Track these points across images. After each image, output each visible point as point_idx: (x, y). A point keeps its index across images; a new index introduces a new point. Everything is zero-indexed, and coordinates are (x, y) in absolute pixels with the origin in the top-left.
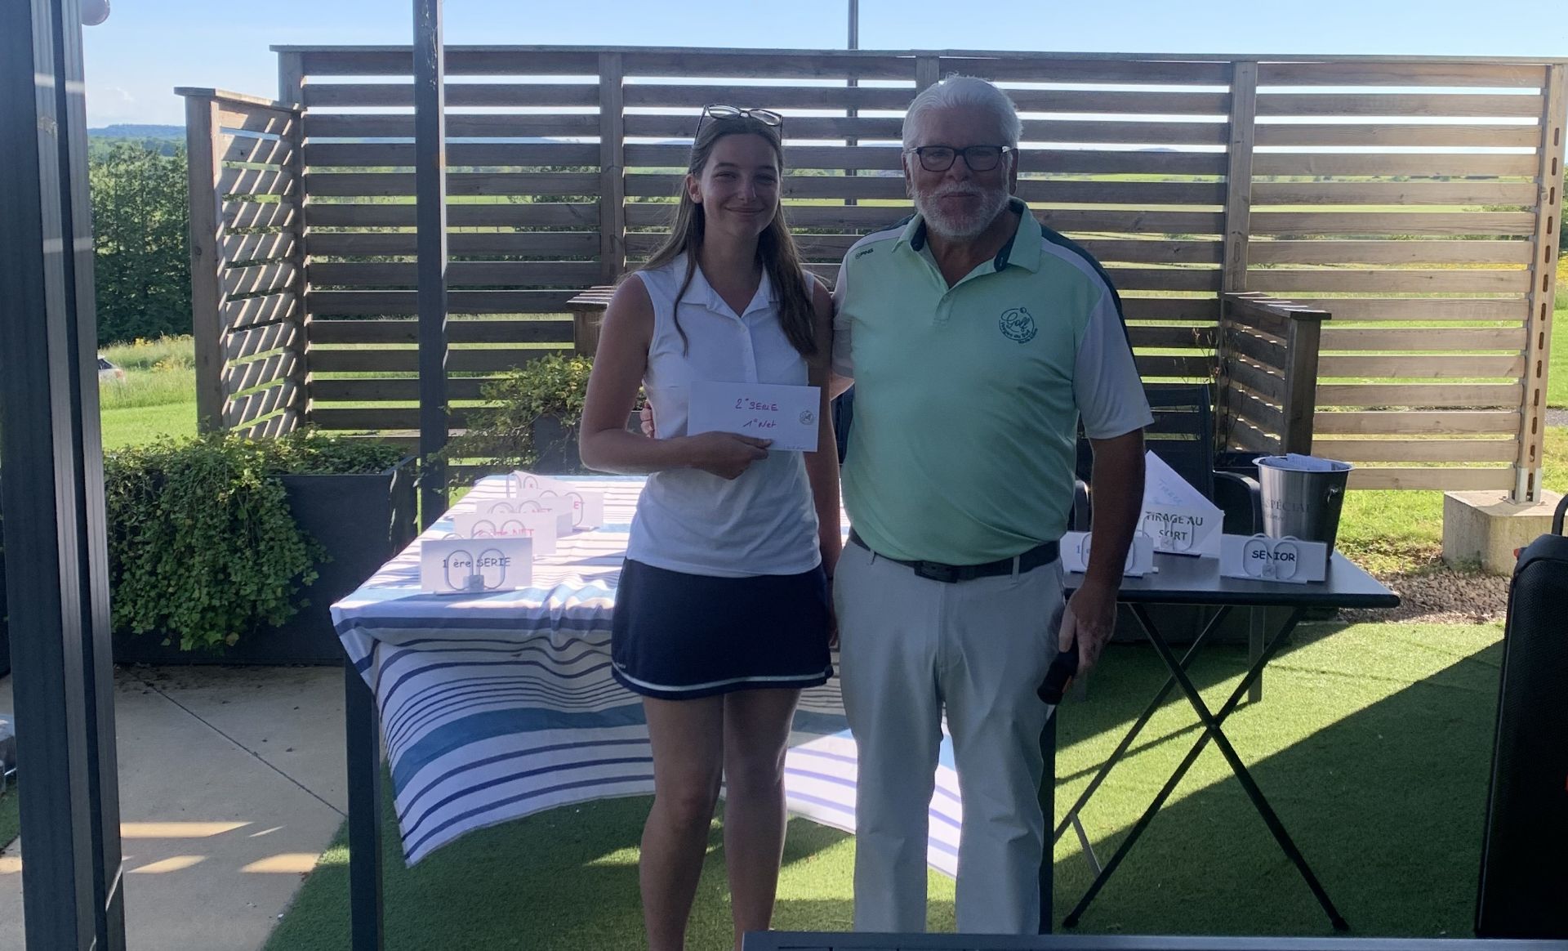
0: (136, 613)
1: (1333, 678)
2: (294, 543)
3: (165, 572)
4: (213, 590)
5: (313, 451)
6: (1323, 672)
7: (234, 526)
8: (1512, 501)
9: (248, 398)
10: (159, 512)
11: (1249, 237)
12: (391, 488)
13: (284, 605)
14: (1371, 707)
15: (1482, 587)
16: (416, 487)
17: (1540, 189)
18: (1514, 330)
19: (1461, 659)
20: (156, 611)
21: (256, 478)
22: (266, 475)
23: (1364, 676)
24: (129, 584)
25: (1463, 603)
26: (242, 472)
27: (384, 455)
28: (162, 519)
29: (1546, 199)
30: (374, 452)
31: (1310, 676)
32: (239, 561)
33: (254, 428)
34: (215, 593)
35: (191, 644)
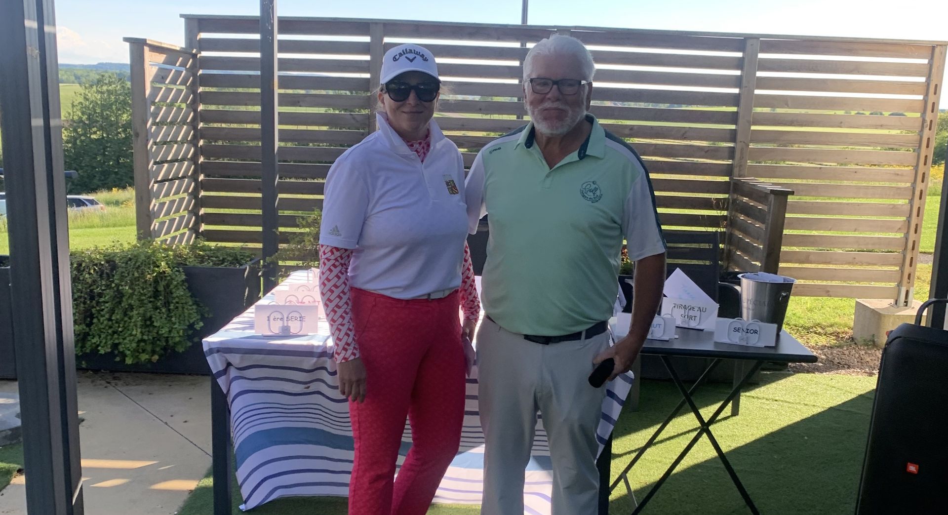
0: (101, 342)
1: (782, 404)
2: (191, 306)
3: (117, 319)
5: (201, 253)
6: (776, 401)
7: (156, 294)
8: (895, 306)
9: (166, 221)
10: (113, 285)
11: (750, 144)
12: (245, 276)
13: (184, 340)
14: (802, 421)
15: (874, 355)
16: (260, 276)
17: (924, 121)
18: (902, 205)
19: (857, 395)
20: (112, 341)
21: (168, 267)
22: (175, 266)
23: (799, 403)
24: (96, 325)
25: (862, 364)
26: (161, 263)
27: (242, 257)
28: (115, 289)
29: (927, 127)
30: (236, 255)
31: (768, 402)
32: (158, 314)
33: (169, 239)
34: (145, 332)
35: (132, 360)
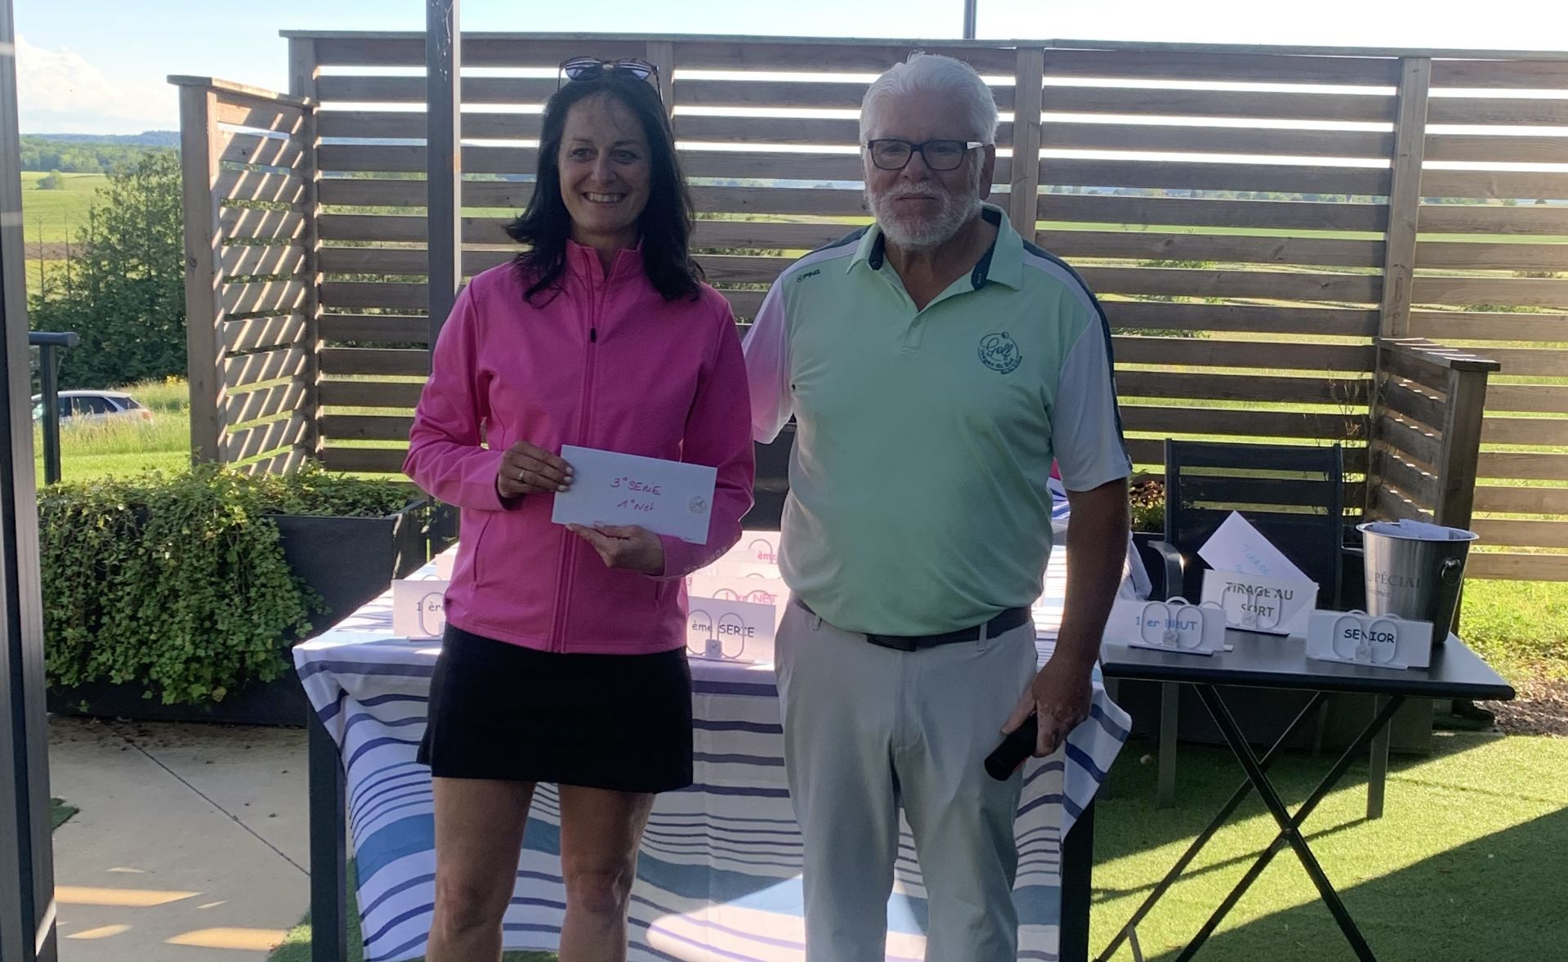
0: (115, 661)
1: (1474, 796)
2: (289, 591)
3: (148, 617)
4: (198, 639)
6: (1463, 789)
7: (223, 569)
9: (248, 431)
10: (141, 551)
11: (1415, 270)
12: (395, 532)
13: (277, 659)
16: (425, 534)
20: (136, 660)
21: (248, 517)
22: (260, 514)
23: (1512, 795)
24: (108, 629)
26: (232, 509)
27: (390, 498)
28: (145, 558)
30: (379, 494)
31: (1447, 792)
32: (226, 608)
33: (254, 465)
34: (201, 642)
35: (174, 696)
